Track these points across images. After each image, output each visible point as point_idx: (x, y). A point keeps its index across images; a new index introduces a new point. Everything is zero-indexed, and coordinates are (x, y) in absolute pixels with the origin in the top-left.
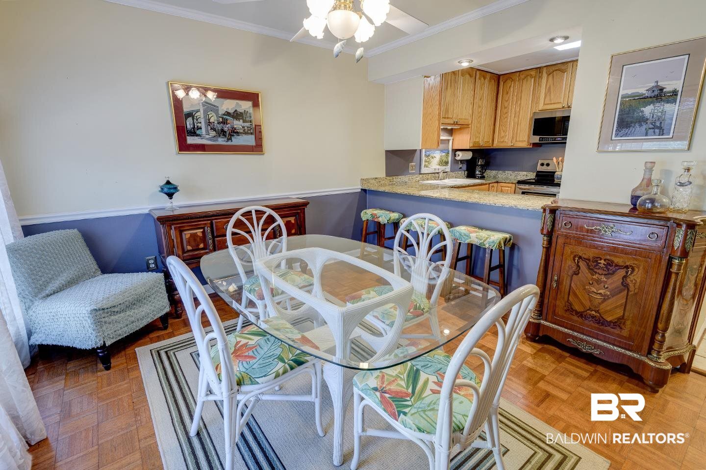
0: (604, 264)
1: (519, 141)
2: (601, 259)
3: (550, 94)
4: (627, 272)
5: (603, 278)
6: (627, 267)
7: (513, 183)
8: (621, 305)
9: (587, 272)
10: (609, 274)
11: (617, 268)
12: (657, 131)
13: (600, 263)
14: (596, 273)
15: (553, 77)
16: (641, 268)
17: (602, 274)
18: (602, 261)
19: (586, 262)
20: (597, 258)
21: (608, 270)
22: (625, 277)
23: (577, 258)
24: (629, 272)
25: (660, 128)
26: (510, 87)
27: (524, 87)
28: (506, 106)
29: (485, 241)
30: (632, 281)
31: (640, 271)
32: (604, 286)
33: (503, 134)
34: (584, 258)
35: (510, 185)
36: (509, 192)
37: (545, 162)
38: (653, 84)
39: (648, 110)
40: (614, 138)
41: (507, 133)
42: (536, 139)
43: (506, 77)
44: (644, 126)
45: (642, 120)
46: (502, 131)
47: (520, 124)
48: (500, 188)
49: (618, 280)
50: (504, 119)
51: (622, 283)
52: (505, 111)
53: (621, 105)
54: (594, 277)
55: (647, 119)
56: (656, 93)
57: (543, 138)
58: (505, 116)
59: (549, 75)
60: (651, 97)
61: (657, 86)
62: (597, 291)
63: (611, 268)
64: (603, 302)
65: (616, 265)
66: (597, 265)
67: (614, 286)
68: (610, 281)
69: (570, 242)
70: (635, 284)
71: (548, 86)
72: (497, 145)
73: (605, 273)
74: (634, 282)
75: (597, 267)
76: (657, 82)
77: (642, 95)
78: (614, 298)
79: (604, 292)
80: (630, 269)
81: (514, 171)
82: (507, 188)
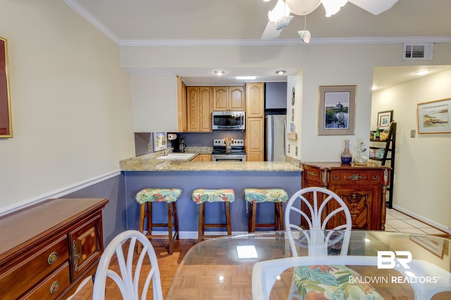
0: (355, 196)
1: (205, 128)
2: (353, 194)
3: (219, 102)
4: (366, 198)
5: (356, 204)
6: (365, 195)
7: (209, 154)
8: (365, 216)
9: (348, 203)
10: (357, 202)
11: (361, 197)
12: (342, 125)
13: (353, 196)
14: (352, 202)
15: (219, 93)
16: (371, 194)
17: (355, 202)
18: (354, 195)
19: (346, 197)
20: (352, 194)
21: (357, 199)
22: (365, 201)
23: (342, 196)
24: (367, 198)
25: (343, 124)
26: (194, 95)
27: (203, 96)
28: (193, 106)
29: (278, 197)
30: (368, 202)
31: (371, 197)
32: (357, 209)
33: (193, 123)
34: (346, 196)
35: (207, 156)
36: (207, 160)
37: (218, 141)
38: (338, 103)
39: (338, 115)
40: (325, 128)
41: (196, 123)
42: (215, 127)
43: (191, 88)
44: (337, 123)
45: (336, 120)
46: (193, 122)
47: (204, 118)
48: (201, 158)
49: (362, 203)
50: (193, 114)
51: (364, 204)
52: (193, 109)
53: (326, 112)
54: (352, 205)
55: (338, 120)
56: (340, 108)
57: (220, 127)
58: (193, 112)
59: (217, 91)
60: (338, 109)
61: (340, 104)
62: (354, 212)
63: (358, 198)
64: (357, 218)
65: (361, 196)
66: (352, 198)
67: (361, 207)
68: (359, 205)
69: (338, 188)
70: (369, 203)
71: (217, 98)
72: (189, 130)
73: (356, 201)
74: (369, 202)
75: (352, 199)
76: (340, 102)
77: (334, 108)
78: (362, 214)
79: (357, 212)
80: (367, 196)
81: (199, 146)
82: (206, 158)
